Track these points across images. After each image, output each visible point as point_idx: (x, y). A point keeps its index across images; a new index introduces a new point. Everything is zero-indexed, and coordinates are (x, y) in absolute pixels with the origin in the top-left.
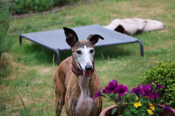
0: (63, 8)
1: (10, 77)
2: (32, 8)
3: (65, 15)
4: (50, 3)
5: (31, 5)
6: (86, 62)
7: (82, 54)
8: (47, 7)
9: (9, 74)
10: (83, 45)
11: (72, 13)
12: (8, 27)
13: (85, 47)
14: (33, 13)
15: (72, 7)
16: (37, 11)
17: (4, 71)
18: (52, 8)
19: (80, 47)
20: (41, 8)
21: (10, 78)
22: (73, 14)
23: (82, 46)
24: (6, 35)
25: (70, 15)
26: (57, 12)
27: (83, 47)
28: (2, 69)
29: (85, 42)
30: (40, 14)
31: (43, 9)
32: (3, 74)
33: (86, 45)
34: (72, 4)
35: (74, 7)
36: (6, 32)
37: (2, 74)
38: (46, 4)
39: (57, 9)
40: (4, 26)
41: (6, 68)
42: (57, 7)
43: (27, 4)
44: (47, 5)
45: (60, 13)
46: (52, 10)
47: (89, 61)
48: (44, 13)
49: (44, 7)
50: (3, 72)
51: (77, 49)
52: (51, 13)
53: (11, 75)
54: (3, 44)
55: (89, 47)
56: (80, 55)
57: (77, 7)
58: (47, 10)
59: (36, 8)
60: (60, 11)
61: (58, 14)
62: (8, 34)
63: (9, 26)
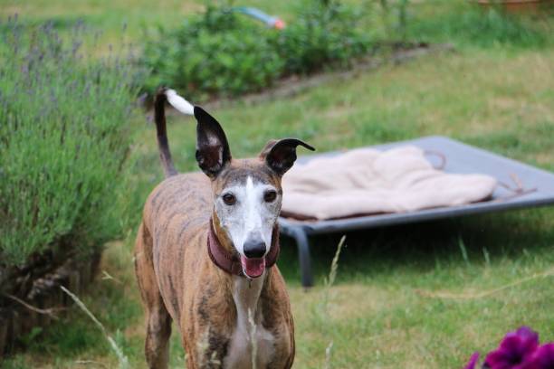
0: (315, 81)
1: (135, 329)
2: (208, 84)
3: (322, 105)
4: (269, 66)
5: (204, 73)
6: (250, 230)
7: (239, 203)
8: (260, 77)
9: (130, 317)
10: (245, 176)
11: (347, 97)
12: (127, 151)
13: (250, 180)
14: (209, 101)
15: (348, 76)
16: (224, 94)
17: (115, 308)
18: (276, 83)
19: (232, 181)
20: (237, 82)
21: (135, 334)
22: (352, 103)
23: (241, 177)
24: (118, 179)
25: (340, 104)
26: (293, 95)
27: (244, 182)
28: (106, 299)
29: (252, 167)
30: (235, 103)
31: (246, 87)
32: (111, 317)
33: (252, 174)
34: (350, 68)
35: (356, 77)
36: (120, 169)
37: (108, 317)
38: (256, 69)
39: (294, 85)
40: (111, 147)
41: (120, 296)
42: (294, 78)
43: (188, 70)
44: (257, 73)
45: (306, 98)
46: (277, 87)
47: (256, 228)
48: (248, 100)
49: (249, 79)
50: (110, 312)
51: (224, 187)
52: (272, 100)
53: (137, 321)
54: (110, 210)
55: (263, 182)
56: (231, 207)
57: (364, 77)
58: (259, 91)
59: (220, 82)
60: (305, 91)
61: (297, 103)
62: (128, 174)
63: (131, 146)
